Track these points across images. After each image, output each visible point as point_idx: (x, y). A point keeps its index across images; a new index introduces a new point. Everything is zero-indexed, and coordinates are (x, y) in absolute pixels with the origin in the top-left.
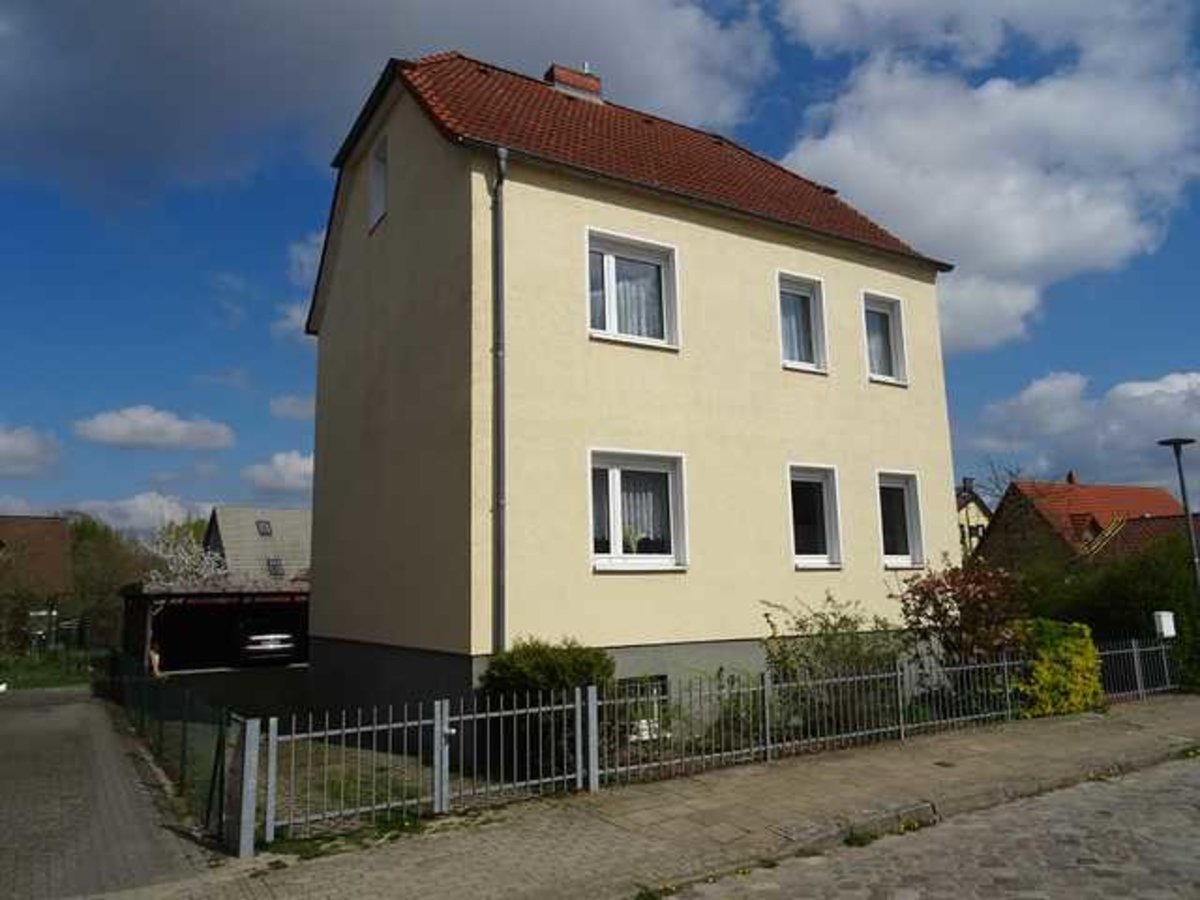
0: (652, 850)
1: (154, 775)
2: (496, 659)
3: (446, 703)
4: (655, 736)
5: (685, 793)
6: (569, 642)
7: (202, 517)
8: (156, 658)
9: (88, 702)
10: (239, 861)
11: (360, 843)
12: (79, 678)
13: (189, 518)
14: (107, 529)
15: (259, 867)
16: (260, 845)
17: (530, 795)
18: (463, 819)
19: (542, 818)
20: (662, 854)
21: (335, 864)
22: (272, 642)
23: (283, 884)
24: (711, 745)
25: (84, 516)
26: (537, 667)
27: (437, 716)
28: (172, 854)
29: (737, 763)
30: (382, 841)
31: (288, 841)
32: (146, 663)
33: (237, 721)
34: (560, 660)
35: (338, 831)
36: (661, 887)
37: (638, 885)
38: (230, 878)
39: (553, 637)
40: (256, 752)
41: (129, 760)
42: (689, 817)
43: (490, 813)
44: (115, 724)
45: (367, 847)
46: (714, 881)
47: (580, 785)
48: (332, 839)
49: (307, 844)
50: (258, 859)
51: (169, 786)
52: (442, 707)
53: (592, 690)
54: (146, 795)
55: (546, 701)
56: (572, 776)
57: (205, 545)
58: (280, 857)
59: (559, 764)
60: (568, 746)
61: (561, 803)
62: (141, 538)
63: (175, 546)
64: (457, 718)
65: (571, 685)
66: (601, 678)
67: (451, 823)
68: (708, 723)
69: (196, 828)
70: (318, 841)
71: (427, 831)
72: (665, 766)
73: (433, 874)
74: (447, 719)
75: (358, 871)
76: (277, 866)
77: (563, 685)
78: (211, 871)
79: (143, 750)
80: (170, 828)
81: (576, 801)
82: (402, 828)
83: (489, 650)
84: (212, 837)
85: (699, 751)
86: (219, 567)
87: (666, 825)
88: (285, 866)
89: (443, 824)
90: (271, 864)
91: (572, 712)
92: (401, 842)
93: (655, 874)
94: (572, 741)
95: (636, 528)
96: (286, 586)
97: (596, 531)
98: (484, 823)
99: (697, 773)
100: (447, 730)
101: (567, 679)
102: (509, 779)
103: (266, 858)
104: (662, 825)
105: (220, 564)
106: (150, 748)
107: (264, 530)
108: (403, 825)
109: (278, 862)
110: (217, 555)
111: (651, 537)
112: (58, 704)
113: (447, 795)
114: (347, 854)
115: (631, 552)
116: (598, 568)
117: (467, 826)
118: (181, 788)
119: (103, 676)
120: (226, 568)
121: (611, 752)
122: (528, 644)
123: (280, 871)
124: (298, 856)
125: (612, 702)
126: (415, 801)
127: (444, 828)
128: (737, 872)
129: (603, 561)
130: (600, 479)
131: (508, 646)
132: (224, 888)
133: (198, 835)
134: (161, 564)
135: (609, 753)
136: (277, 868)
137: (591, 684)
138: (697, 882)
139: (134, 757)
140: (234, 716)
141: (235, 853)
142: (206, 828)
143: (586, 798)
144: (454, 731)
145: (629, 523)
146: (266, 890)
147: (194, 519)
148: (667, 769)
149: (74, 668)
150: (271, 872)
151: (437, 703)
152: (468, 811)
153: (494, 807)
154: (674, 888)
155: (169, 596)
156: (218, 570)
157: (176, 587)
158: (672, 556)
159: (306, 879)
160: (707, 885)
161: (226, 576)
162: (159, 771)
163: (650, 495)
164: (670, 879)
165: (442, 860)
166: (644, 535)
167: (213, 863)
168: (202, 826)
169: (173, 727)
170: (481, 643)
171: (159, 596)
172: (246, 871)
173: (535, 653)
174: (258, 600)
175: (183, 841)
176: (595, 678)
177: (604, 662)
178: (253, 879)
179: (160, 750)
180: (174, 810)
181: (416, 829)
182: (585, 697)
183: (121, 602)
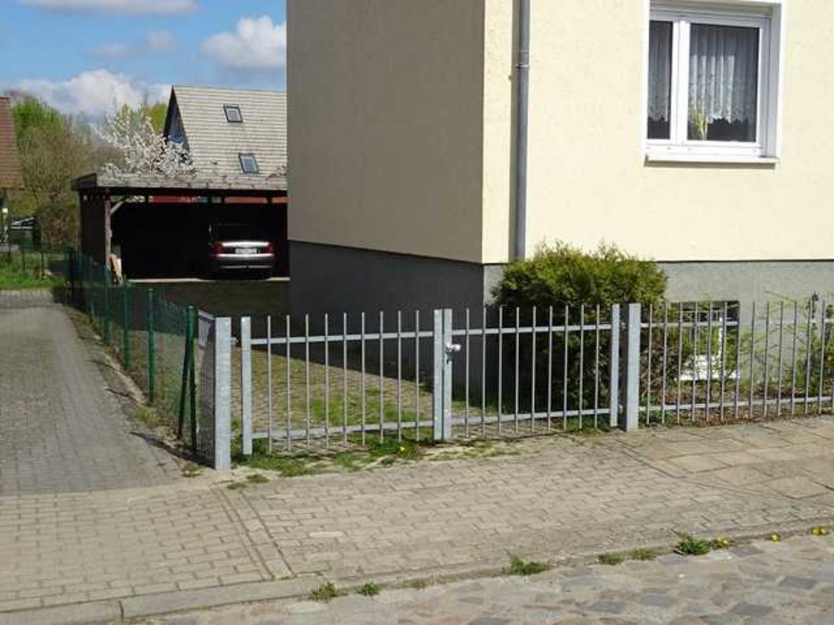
0: (700, 500)
1: (122, 384)
2: (512, 268)
3: (449, 312)
4: (716, 376)
5: (751, 439)
6: (607, 250)
7: (161, 101)
8: (118, 263)
9: (48, 307)
10: (215, 472)
11: (347, 465)
12: (37, 282)
13: (145, 103)
14: (53, 115)
15: (237, 480)
16: (238, 458)
17: (551, 430)
18: (468, 449)
19: (564, 455)
20: (712, 503)
21: (320, 484)
22: (247, 250)
23: (263, 497)
24: (790, 390)
25: (28, 98)
26: (565, 279)
27: (438, 327)
28: (143, 461)
29: (823, 413)
30: (373, 464)
31: (267, 456)
32: (108, 267)
33: (205, 319)
34: (597, 271)
35: (323, 451)
36: (709, 539)
37: (679, 534)
38: (206, 488)
39: (586, 244)
40: (228, 355)
41: (95, 367)
42: (753, 467)
43: (502, 445)
44: (78, 331)
45: (357, 469)
46: (779, 540)
47: (614, 422)
48: (317, 458)
49: (290, 462)
50: (234, 471)
51: (138, 395)
52: (443, 318)
53: (635, 310)
54: (114, 403)
55: (575, 319)
56: (605, 411)
57: (166, 135)
58: (259, 471)
59: (589, 398)
60: (601, 376)
61: (588, 442)
62: (92, 125)
63: (131, 136)
64: (462, 332)
65: (608, 302)
66: (648, 295)
67: (456, 453)
68: (790, 364)
69: (169, 438)
70: (302, 459)
71: (426, 458)
72: (726, 409)
73: (432, 502)
74: (449, 332)
75: (345, 492)
76: (256, 479)
77: (598, 300)
78: (185, 479)
79: (108, 357)
80: (141, 435)
81: (609, 439)
82: (397, 452)
83: (504, 258)
84: (185, 447)
85: (773, 394)
86: (183, 162)
87: (720, 474)
88: (265, 481)
89: (446, 453)
90: (249, 477)
91: (607, 335)
92: (395, 467)
93: (703, 525)
94: (606, 370)
95: (708, 106)
96: (260, 184)
97: (651, 109)
98: (493, 455)
99: (767, 419)
100: (449, 345)
101: (604, 295)
102: (525, 408)
103: (245, 471)
104: (716, 472)
105: (184, 158)
106: (117, 357)
107: (233, 117)
108: (399, 450)
109: (256, 476)
110: (179, 146)
111: (729, 119)
112: (17, 307)
113: (449, 421)
114: (333, 475)
115: (699, 138)
116: (651, 159)
117: (474, 456)
118: (151, 397)
119: (62, 281)
120: (190, 163)
121: (656, 388)
122: (555, 251)
123: (259, 485)
124: (279, 473)
125: (661, 325)
126: (411, 424)
127: (446, 457)
128: (810, 531)
129: (659, 150)
130: (660, 33)
131: (529, 254)
132: (199, 497)
133: (172, 445)
134: (115, 157)
135: (652, 387)
136: (258, 482)
137: (633, 300)
138: (757, 538)
139: (99, 363)
140: (201, 313)
141: (211, 465)
142: (179, 438)
143: (622, 438)
144: (458, 347)
145: (699, 98)
146: (245, 502)
147: (152, 103)
148: (730, 412)
149: (31, 272)
150: (251, 485)
151: (437, 312)
152: (475, 442)
153: (508, 440)
154: (725, 542)
155: (127, 191)
156: (182, 164)
157: (135, 181)
158: (757, 144)
159: (288, 496)
160: (771, 542)
161: (192, 172)
162: (128, 381)
163: (732, 59)
164: (721, 532)
165: (443, 489)
166: (718, 116)
167: (187, 472)
168: (175, 437)
169: (140, 336)
170: (494, 249)
171: (116, 191)
172: (223, 482)
173: (563, 261)
174: (228, 200)
175: (156, 449)
176: (640, 295)
177: (653, 277)
178: (232, 492)
179: (127, 358)
180: (144, 419)
181: (414, 455)
182: (624, 316)
183: (75, 199)
